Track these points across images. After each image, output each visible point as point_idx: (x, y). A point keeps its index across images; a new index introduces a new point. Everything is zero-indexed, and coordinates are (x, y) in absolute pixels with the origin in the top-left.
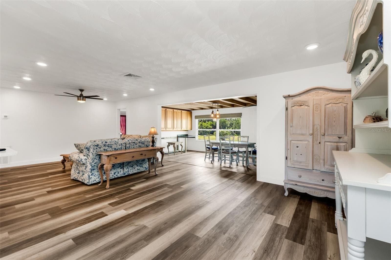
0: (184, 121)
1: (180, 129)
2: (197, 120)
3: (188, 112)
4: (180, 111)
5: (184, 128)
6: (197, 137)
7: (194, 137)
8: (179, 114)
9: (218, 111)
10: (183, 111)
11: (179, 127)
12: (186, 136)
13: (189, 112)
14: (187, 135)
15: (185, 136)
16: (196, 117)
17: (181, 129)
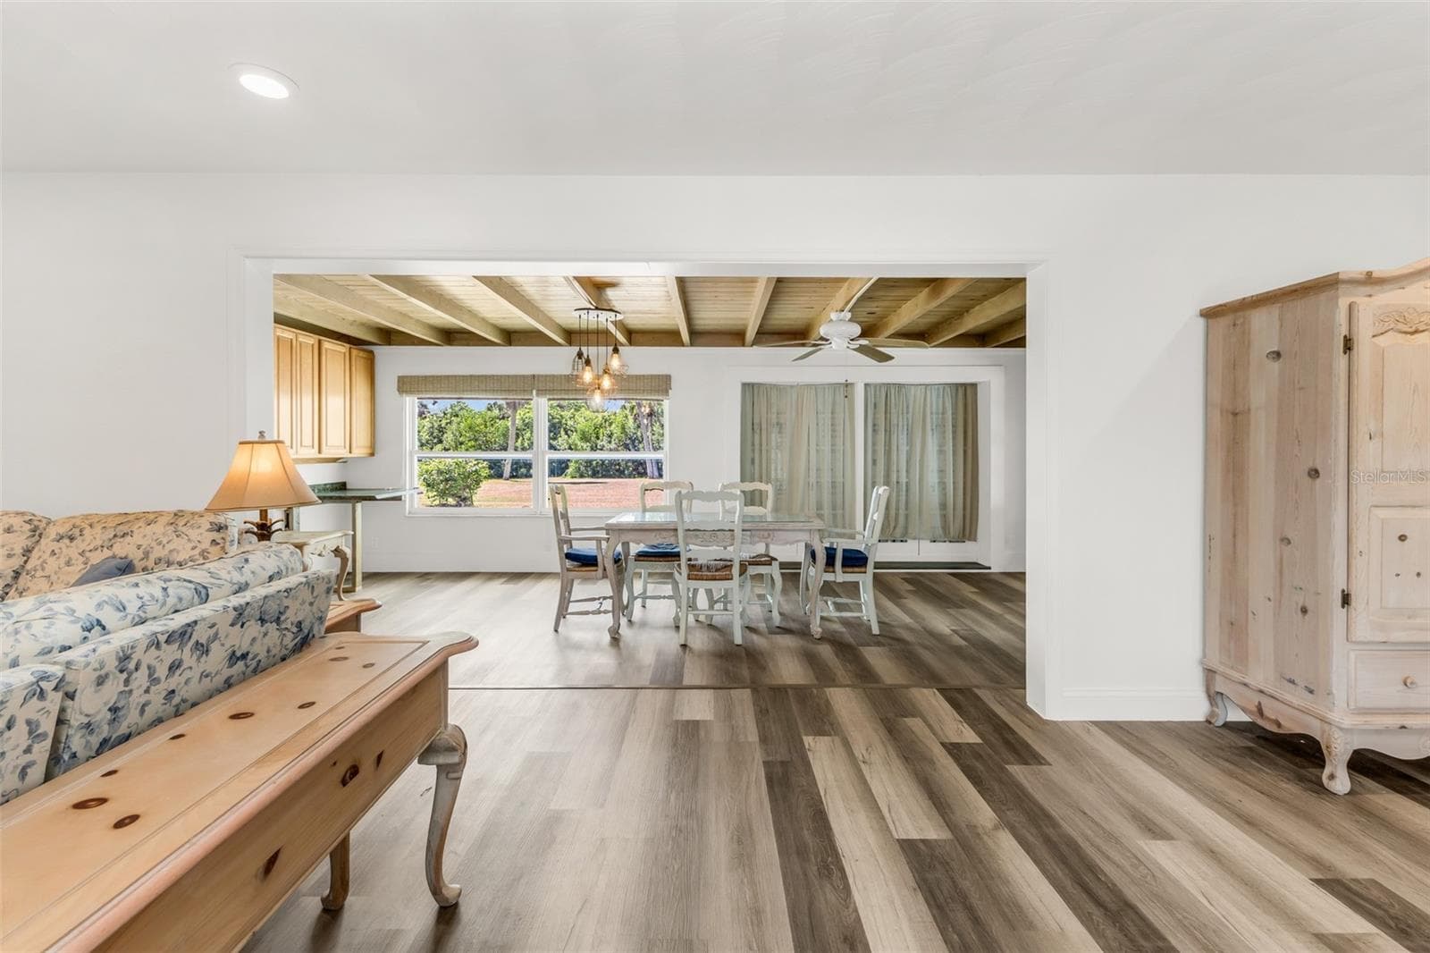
0: (335, 404)
1: (313, 453)
2: (411, 403)
3: (355, 352)
4: (309, 340)
5: (335, 444)
6: (412, 495)
7: (398, 499)
8: (308, 359)
9: (616, 355)
10: (328, 345)
11: (307, 440)
12: (338, 493)
13: (361, 354)
14: (342, 486)
15: (332, 490)
16: (407, 384)
17: (320, 452)
